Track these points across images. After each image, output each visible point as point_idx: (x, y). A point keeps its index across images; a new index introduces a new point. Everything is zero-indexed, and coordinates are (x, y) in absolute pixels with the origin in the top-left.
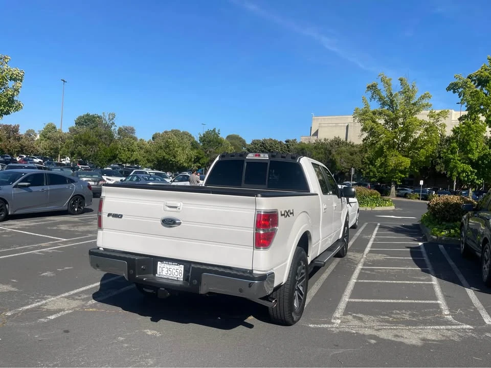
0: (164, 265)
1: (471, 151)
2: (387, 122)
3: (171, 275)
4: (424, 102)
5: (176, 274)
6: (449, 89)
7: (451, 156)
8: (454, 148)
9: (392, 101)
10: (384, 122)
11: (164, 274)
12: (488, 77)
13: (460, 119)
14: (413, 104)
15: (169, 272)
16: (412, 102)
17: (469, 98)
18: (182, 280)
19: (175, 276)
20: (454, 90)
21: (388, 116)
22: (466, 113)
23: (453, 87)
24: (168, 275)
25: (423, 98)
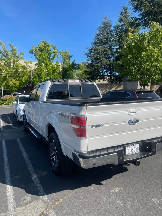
0: (129, 148)
1: (42, 78)
2: (6, 64)
3: (134, 152)
4: (21, 56)
5: (136, 150)
6: (30, 52)
7: (35, 80)
8: (36, 77)
9: (7, 55)
10: (4, 64)
11: (130, 152)
12: (43, 49)
13: (36, 65)
14: (17, 57)
15: (132, 151)
16: (17, 56)
17: (38, 56)
18: (139, 152)
19: (136, 151)
20: (32, 53)
21: (6, 61)
22: (38, 63)
23: (32, 51)
24: (132, 152)
25: (21, 54)
